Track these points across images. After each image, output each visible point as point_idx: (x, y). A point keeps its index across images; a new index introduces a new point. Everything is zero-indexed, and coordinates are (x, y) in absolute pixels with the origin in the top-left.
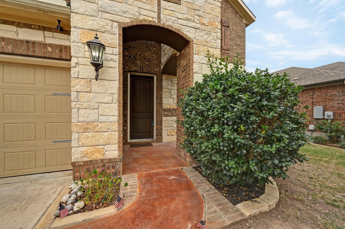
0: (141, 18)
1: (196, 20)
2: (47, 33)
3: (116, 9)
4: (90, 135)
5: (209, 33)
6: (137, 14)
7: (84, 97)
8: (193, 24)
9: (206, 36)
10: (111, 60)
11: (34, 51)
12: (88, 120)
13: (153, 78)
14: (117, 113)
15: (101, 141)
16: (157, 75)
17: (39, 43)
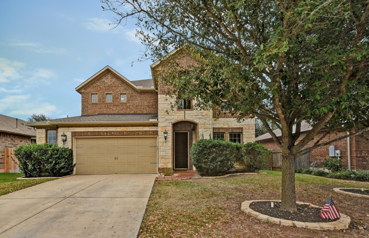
0: (179, 119)
1: (200, 115)
2: (150, 127)
3: (171, 118)
4: (163, 160)
5: (206, 119)
6: (177, 118)
7: (162, 148)
8: (198, 117)
9: (204, 120)
10: (169, 135)
11: (147, 134)
12: (163, 155)
13: (187, 133)
14: (171, 153)
15: (166, 162)
16: (189, 131)
17: (148, 131)
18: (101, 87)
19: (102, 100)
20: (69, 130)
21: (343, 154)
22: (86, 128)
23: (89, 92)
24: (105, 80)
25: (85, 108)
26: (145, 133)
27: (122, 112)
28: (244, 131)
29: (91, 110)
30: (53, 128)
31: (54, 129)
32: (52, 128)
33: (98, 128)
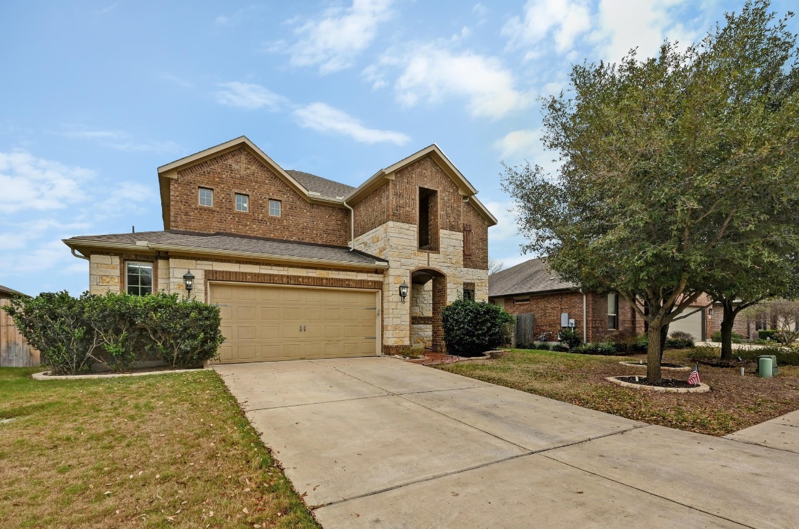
0: (420, 266)
1: (448, 262)
2: (369, 274)
3: (408, 263)
4: (398, 332)
5: (456, 269)
6: (418, 264)
7: (395, 312)
8: (446, 265)
9: (454, 271)
12: (396, 324)
15: (401, 335)
17: (366, 280)
18: (224, 176)
19: (225, 206)
20: (198, 267)
21: (578, 323)
22: (242, 266)
23: (191, 183)
24: (233, 164)
25: (180, 215)
26: (361, 283)
27: (272, 235)
28: (476, 288)
29: (198, 222)
30: (144, 256)
31: (148, 258)
32: (140, 256)
33: (270, 267)
